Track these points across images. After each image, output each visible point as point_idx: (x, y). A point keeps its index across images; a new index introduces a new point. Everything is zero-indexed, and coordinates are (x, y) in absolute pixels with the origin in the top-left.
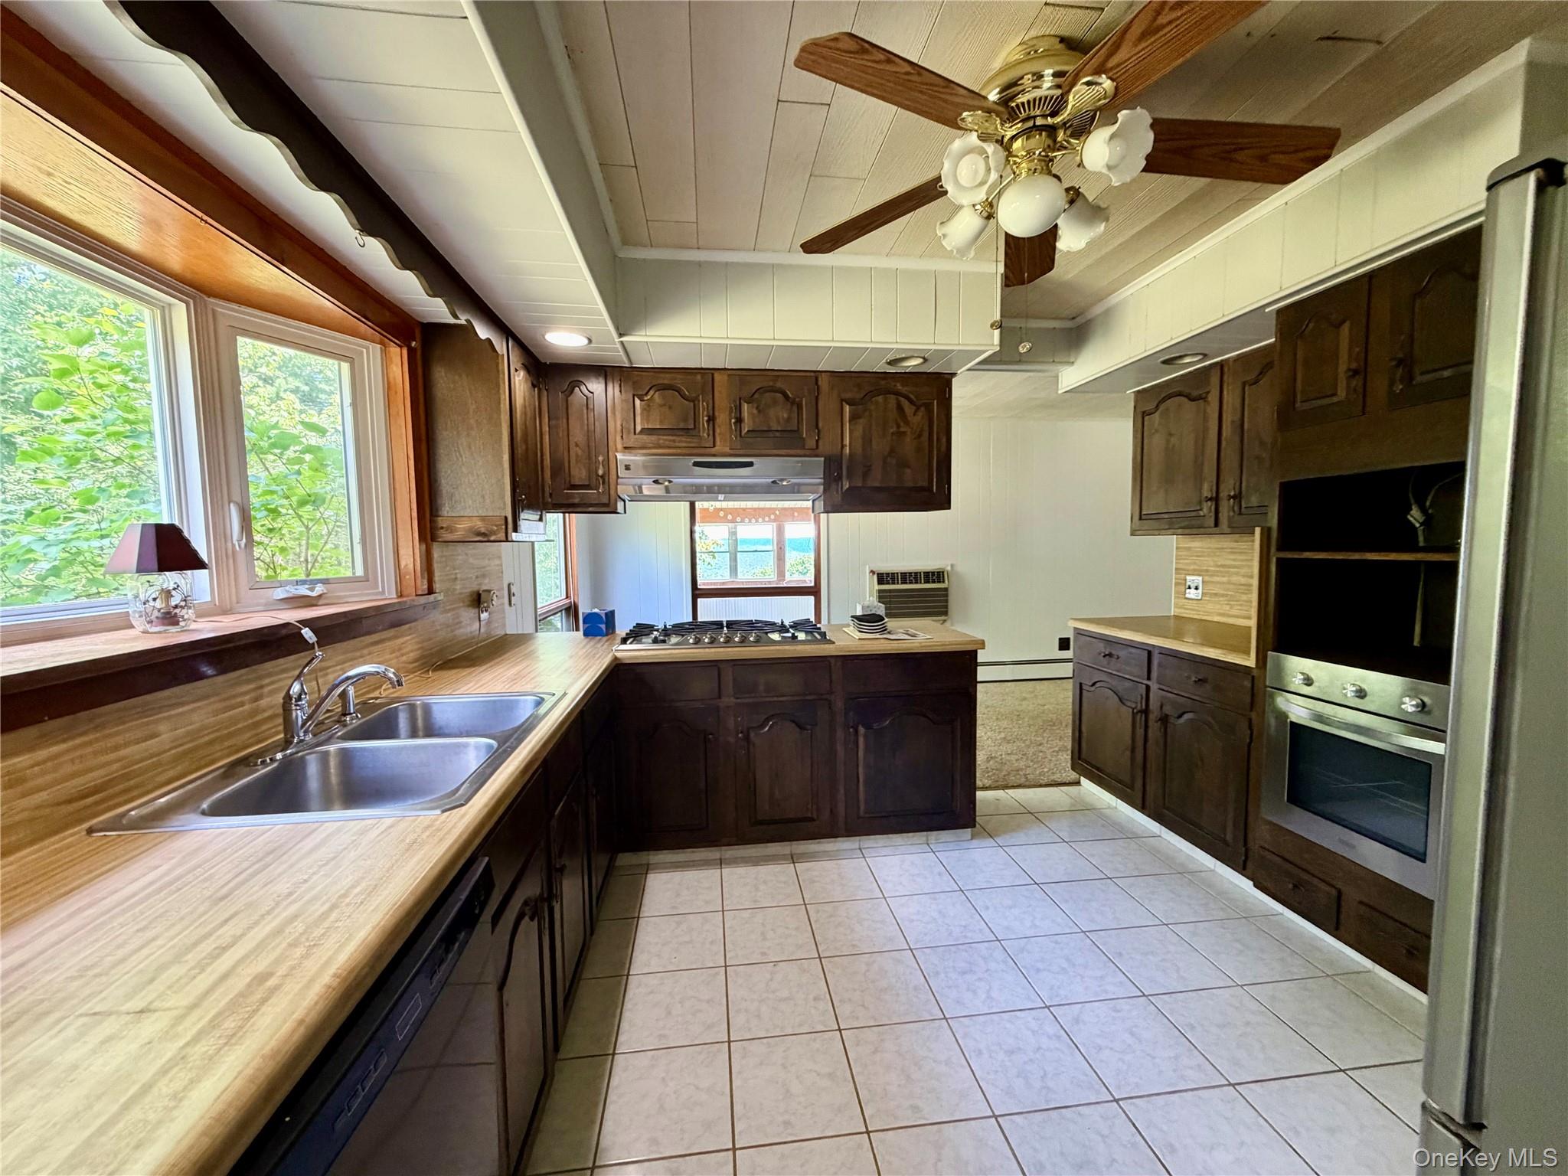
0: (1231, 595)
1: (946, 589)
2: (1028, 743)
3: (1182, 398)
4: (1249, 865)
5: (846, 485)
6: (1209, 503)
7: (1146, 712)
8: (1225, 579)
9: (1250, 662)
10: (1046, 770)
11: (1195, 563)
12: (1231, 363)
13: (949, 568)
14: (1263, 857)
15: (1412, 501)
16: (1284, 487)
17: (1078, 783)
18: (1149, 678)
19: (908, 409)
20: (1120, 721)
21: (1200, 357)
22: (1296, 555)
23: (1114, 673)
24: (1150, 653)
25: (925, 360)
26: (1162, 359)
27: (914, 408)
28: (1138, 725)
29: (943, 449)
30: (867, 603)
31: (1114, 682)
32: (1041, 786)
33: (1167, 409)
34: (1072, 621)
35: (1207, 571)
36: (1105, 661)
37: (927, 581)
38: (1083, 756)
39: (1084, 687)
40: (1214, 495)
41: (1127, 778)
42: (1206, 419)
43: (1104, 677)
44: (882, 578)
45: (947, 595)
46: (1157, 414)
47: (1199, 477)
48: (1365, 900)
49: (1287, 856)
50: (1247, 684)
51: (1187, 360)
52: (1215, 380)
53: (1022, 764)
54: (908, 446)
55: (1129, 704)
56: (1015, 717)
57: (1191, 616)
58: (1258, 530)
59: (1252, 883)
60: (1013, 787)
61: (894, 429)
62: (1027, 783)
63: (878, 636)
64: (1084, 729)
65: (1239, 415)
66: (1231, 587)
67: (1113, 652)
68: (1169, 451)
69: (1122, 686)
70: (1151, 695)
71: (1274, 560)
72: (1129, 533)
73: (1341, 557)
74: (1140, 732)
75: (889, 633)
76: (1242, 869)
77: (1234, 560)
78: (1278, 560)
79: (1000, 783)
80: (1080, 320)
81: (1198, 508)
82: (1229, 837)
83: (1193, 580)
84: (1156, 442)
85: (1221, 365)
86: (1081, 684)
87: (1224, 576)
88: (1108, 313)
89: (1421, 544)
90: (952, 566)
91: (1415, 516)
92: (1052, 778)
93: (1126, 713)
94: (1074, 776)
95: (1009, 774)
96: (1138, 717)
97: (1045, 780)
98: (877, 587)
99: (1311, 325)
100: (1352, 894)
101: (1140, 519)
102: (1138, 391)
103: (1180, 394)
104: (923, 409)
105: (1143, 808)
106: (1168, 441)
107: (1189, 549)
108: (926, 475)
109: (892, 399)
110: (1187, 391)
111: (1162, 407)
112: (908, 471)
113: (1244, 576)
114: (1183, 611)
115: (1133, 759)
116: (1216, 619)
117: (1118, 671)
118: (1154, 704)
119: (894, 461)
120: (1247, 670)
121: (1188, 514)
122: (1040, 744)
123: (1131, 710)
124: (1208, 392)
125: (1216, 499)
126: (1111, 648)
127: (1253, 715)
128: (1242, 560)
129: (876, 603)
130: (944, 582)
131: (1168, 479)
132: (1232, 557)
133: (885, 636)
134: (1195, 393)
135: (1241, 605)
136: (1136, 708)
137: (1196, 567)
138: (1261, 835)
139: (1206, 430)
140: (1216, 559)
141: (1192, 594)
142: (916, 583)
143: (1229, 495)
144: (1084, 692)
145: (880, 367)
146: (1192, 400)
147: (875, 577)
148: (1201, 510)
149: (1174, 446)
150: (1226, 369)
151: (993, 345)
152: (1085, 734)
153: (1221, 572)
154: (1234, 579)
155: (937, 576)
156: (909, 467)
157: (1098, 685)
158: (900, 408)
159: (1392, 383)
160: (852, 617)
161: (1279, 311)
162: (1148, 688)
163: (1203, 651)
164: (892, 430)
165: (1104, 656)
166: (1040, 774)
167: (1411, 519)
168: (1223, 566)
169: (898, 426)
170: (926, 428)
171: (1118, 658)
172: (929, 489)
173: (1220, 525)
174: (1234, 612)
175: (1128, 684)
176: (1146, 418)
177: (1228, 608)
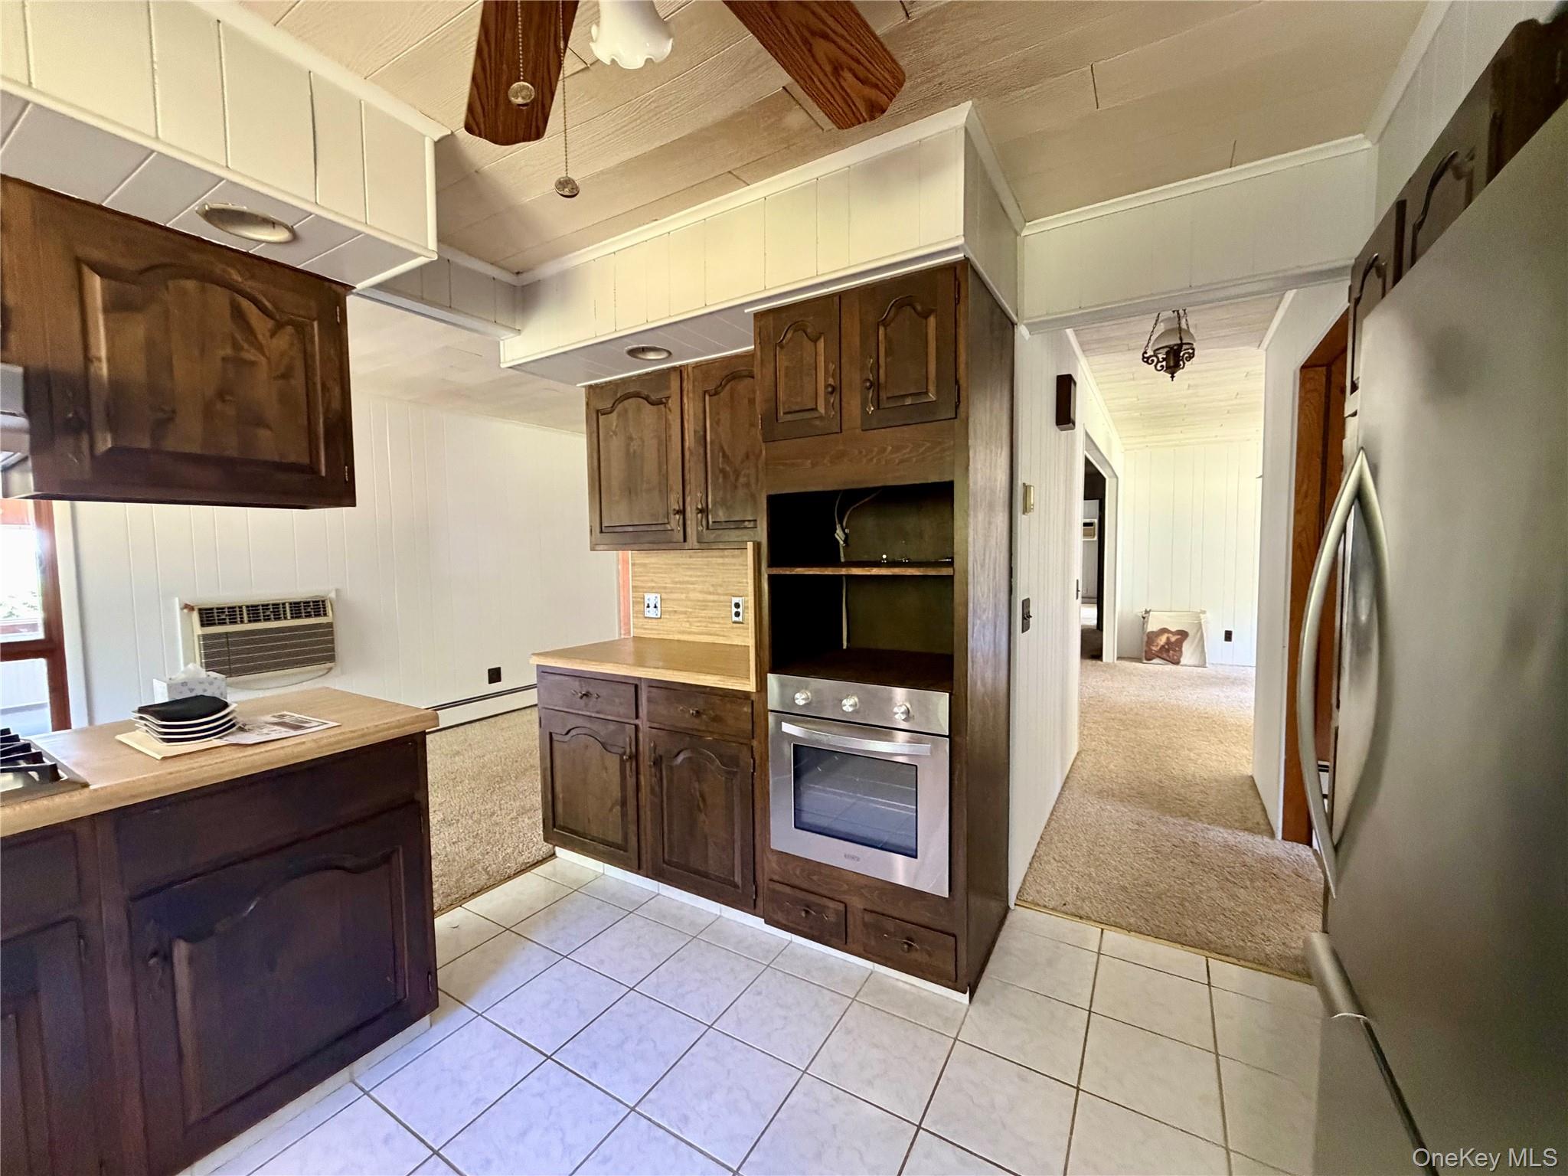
0: (691, 613)
1: (330, 625)
2: (475, 817)
3: (641, 400)
4: (760, 903)
5: (105, 442)
6: (677, 516)
7: (635, 757)
8: (683, 596)
9: (750, 686)
10: (509, 851)
11: (652, 581)
12: (690, 369)
13: (333, 595)
14: (774, 891)
15: (837, 522)
16: (773, 500)
17: (553, 855)
18: (637, 717)
19: (260, 324)
20: (606, 774)
21: (664, 355)
22: (787, 571)
23: (593, 715)
24: (636, 687)
25: (295, 237)
26: (630, 347)
27: (270, 324)
28: (628, 772)
29: (336, 405)
30: (180, 676)
31: (596, 727)
32: (510, 878)
33: (626, 411)
34: (534, 657)
35: (665, 588)
36: (582, 702)
37: (297, 615)
38: (560, 821)
39: (555, 737)
40: (682, 508)
41: (618, 838)
42: (668, 426)
43: (580, 722)
44: (208, 616)
45: (332, 633)
46: (614, 415)
47: (664, 489)
48: (868, 907)
49: (797, 882)
50: (747, 709)
51: (652, 356)
52: (675, 384)
53: (476, 853)
54: (262, 389)
55: (615, 749)
56: (451, 783)
57: (652, 636)
58: (750, 545)
59: (763, 920)
60: (474, 895)
61: (228, 351)
62: (491, 882)
63: (215, 742)
64: (558, 788)
65: (701, 424)
66: (689, 603)
67: (591, 690)
68: (632, 458)
69: (603, 731)
70: (641, 735)
71: (766, 576)
72: (589, 548)
73: (811, 573)
74: (631, 781)
75: (242, 729)
76: (752, 908)
77: (691, 576)
78: (771, 578)
79: (453, 897)
80: (527, 278)
81: (666, 521)
82: (738, 879)
83: (651, 598)
84: (615, 447)
85: (680, 370)
86: (551, 734)
87: (682, 593)
88: (564, 277)
89: (843, 560)
90: (337, 591)
91: (839, 535)
92: (521, 860)
93: (613, 762)
94: (546, 847)
95: (463, 876)
96: (628, 765)
97: (513, 867)
98: (199, 630)
99: (789, 335)
100: (857, 903)
101: (601, 532)
102: (590, 386)
103: (637, 395)
104: (289, 329)
105: (638, 869)
106: (628, 445)
107: (644, 565)
108: (305, 444)
109: (219, 298)
110: (645, 392)
111: (620, 407)
112: (263, 434)
113: (701, 592)
114: (643, 631)
115: (624, 815)
116: (677, 637)
117: (598, 712)
118: (645, 747)
119: (231, 411)
120: (746, 695)
121: (654, 528)
122: (493, 814)
123: (618, 757)
124: (668, 398)
125: (682, 512)
126: (589, 685)
127: (755, 743)
128: (696, 576)
129: (203, 673)
130: (325, 615)
131: (630, 490)
132: (689, 573)
133: (232, 739)
134: (654, 397)
135: (699, 621)
136: (624, 753)
137: (654, 585)
138: (769, 867)
139: (668, 438)
140: (673, 576)
141: (651, 613)
142: (277, 618)
143: (697, 509)
144: (556, 744)
145: (186, 220)
146: (652, 404)
147: (195, 616)
148: (668, 523)
149: (635, 452)
150: (685, 376)
151: (426, 248)
152: (560, 796)
153: (680, 588)
154: (692, 595)
155: (317, 607)
156: (268, 427)
157: (573, 732)
158: (238, 314)
159: (864, 405)
160: (142, 710)
161: (758, 316)
162: (637, 727)
163: (698, 680)
164: (221, 353)
165: (581, 698)
166: (505, 860)
167: (838, 537)
168: (680, 582)
169: (236, 346)
170: (299, 365)
171: (599, 696)
172: (312, 469)
173: (688, 540)
174: (694, 629)
175: (612, 727)
176: (601, 418)
177: (688, 625)
